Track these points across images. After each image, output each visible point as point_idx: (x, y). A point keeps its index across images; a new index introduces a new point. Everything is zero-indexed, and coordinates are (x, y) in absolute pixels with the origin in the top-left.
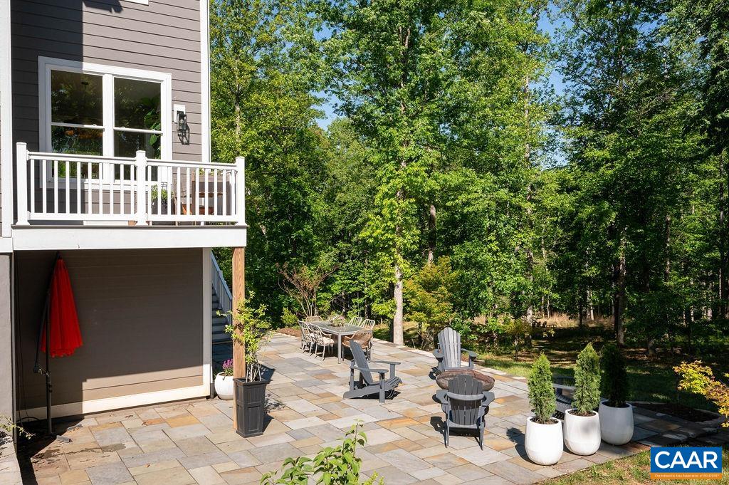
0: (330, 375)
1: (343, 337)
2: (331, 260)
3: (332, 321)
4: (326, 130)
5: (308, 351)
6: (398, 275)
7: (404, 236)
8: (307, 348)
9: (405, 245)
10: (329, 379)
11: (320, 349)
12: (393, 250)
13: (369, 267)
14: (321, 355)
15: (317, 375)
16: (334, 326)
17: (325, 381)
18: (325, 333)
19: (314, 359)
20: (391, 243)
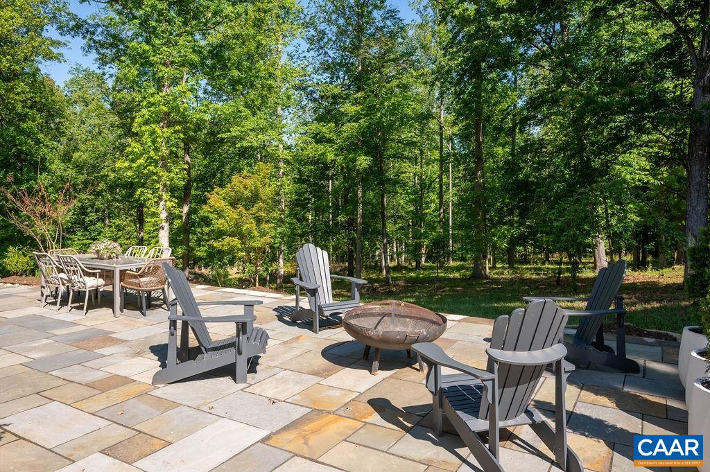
0: (107, 339)
1: (123, 272)
2: (70, 213)
3: (98, 252)
4: (62, 85)
5: (55, 304)
6: (164, 215)
7: (169, 171)
8: (51, 300)
9: (171, 180)
10: (106, 346)
11: (79, 296)
12: (158, 186)
13: (111, 226)
14: (81, 308)
15: (78, 341)
16: (102, 259)
17: (101, 351)
18: (89, 268)
19: (66, 314)
20: (155, 177)
